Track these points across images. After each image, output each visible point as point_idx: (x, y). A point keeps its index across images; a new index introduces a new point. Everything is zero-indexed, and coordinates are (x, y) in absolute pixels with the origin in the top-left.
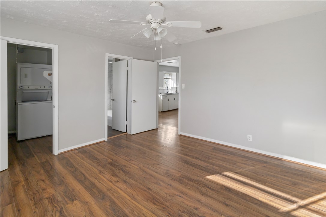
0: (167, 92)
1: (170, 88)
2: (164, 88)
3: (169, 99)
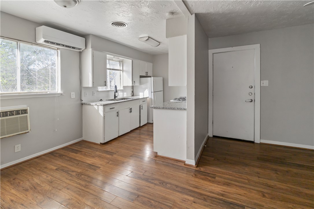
0: (115, 97)
1: (122, 88)
2: (109, 89)
3: (120, 113)
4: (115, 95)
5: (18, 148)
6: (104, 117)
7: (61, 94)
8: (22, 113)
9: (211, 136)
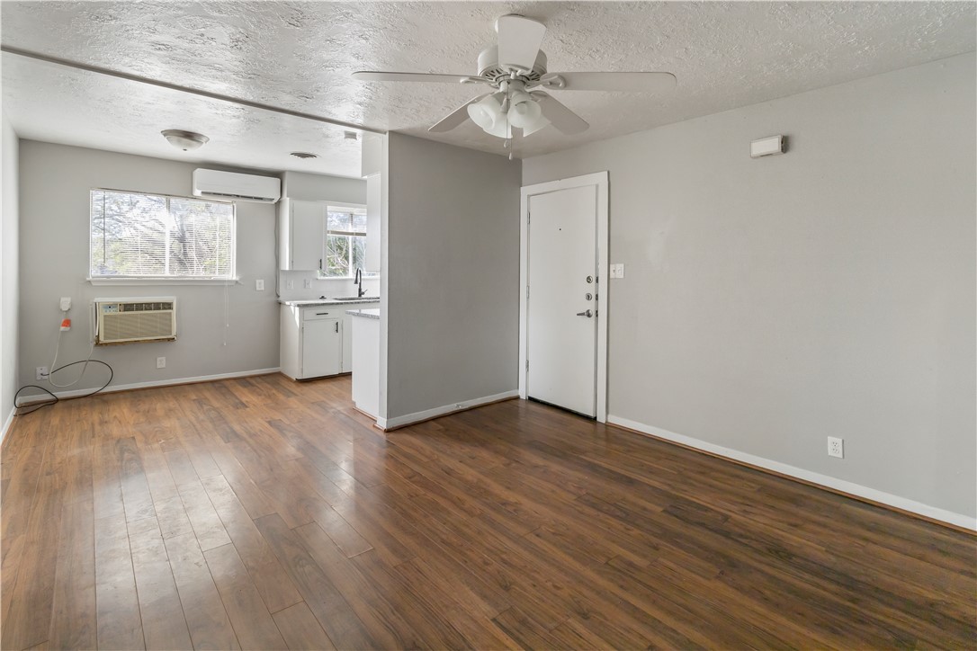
0: (360, 293)
3: (344, 327)
4: (360, 290)
5: (161, 362)
6: (302, 329)
7: (237, 282)
8: (164, 309)
9: (523, 397)
